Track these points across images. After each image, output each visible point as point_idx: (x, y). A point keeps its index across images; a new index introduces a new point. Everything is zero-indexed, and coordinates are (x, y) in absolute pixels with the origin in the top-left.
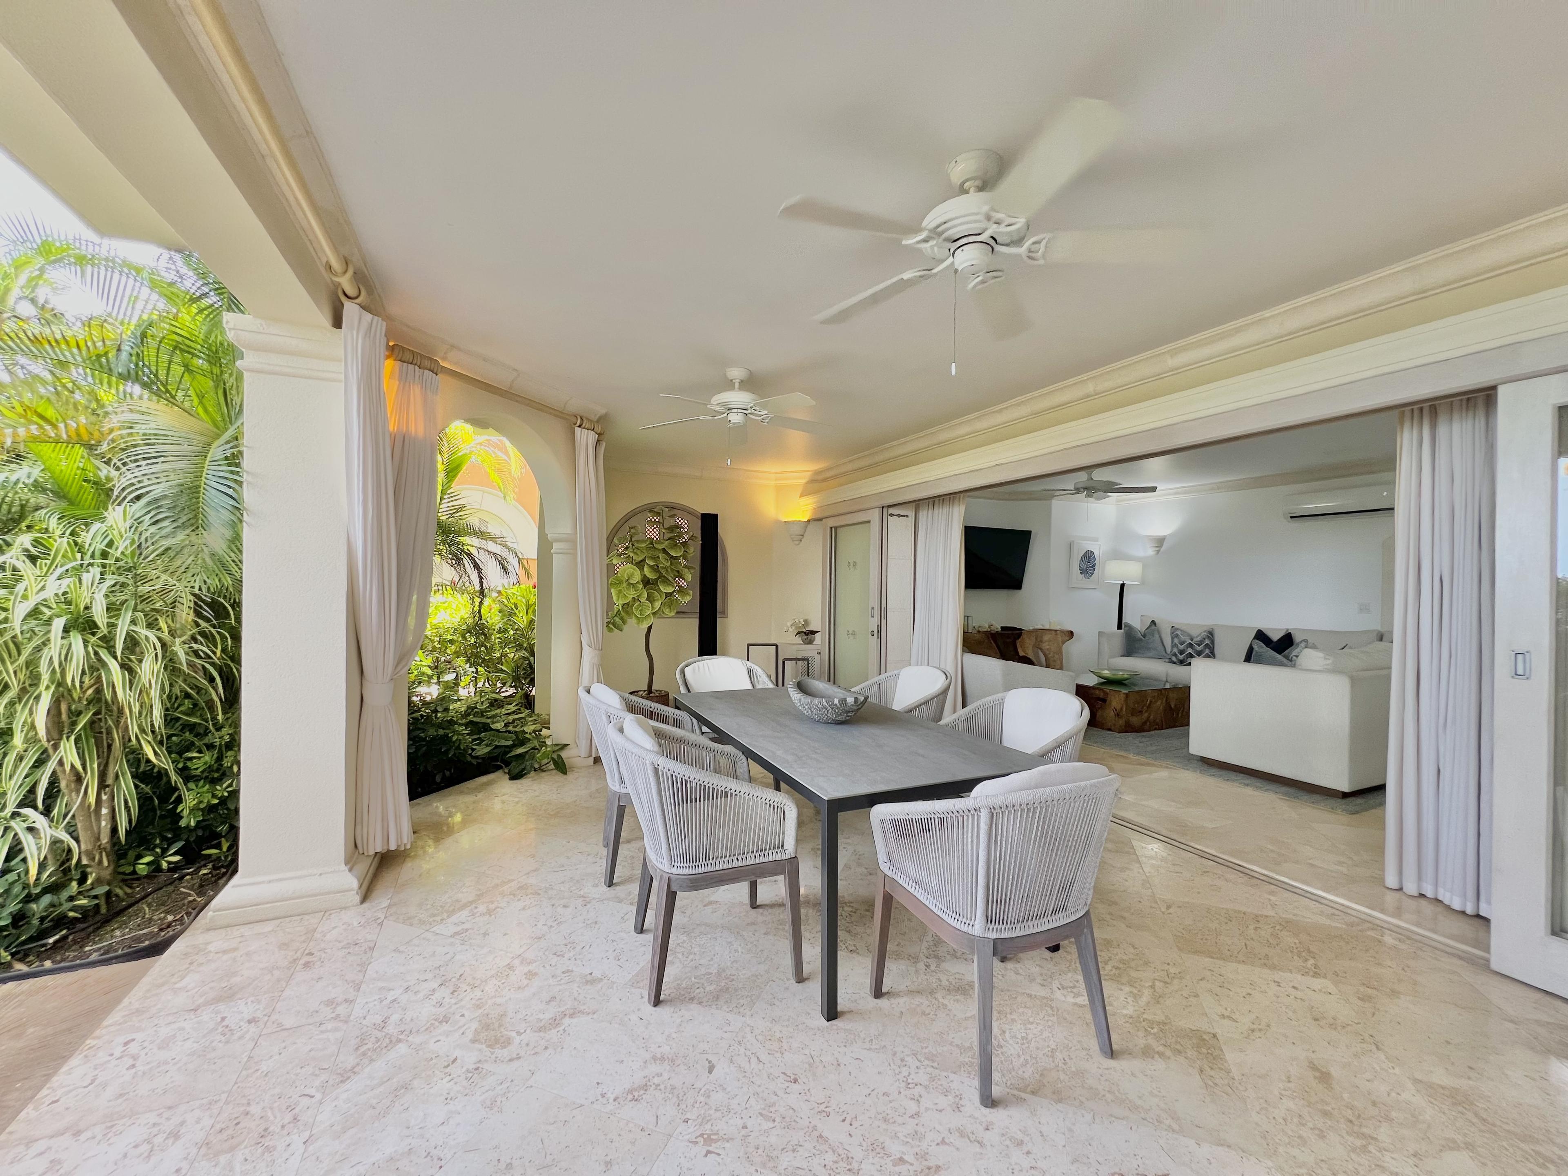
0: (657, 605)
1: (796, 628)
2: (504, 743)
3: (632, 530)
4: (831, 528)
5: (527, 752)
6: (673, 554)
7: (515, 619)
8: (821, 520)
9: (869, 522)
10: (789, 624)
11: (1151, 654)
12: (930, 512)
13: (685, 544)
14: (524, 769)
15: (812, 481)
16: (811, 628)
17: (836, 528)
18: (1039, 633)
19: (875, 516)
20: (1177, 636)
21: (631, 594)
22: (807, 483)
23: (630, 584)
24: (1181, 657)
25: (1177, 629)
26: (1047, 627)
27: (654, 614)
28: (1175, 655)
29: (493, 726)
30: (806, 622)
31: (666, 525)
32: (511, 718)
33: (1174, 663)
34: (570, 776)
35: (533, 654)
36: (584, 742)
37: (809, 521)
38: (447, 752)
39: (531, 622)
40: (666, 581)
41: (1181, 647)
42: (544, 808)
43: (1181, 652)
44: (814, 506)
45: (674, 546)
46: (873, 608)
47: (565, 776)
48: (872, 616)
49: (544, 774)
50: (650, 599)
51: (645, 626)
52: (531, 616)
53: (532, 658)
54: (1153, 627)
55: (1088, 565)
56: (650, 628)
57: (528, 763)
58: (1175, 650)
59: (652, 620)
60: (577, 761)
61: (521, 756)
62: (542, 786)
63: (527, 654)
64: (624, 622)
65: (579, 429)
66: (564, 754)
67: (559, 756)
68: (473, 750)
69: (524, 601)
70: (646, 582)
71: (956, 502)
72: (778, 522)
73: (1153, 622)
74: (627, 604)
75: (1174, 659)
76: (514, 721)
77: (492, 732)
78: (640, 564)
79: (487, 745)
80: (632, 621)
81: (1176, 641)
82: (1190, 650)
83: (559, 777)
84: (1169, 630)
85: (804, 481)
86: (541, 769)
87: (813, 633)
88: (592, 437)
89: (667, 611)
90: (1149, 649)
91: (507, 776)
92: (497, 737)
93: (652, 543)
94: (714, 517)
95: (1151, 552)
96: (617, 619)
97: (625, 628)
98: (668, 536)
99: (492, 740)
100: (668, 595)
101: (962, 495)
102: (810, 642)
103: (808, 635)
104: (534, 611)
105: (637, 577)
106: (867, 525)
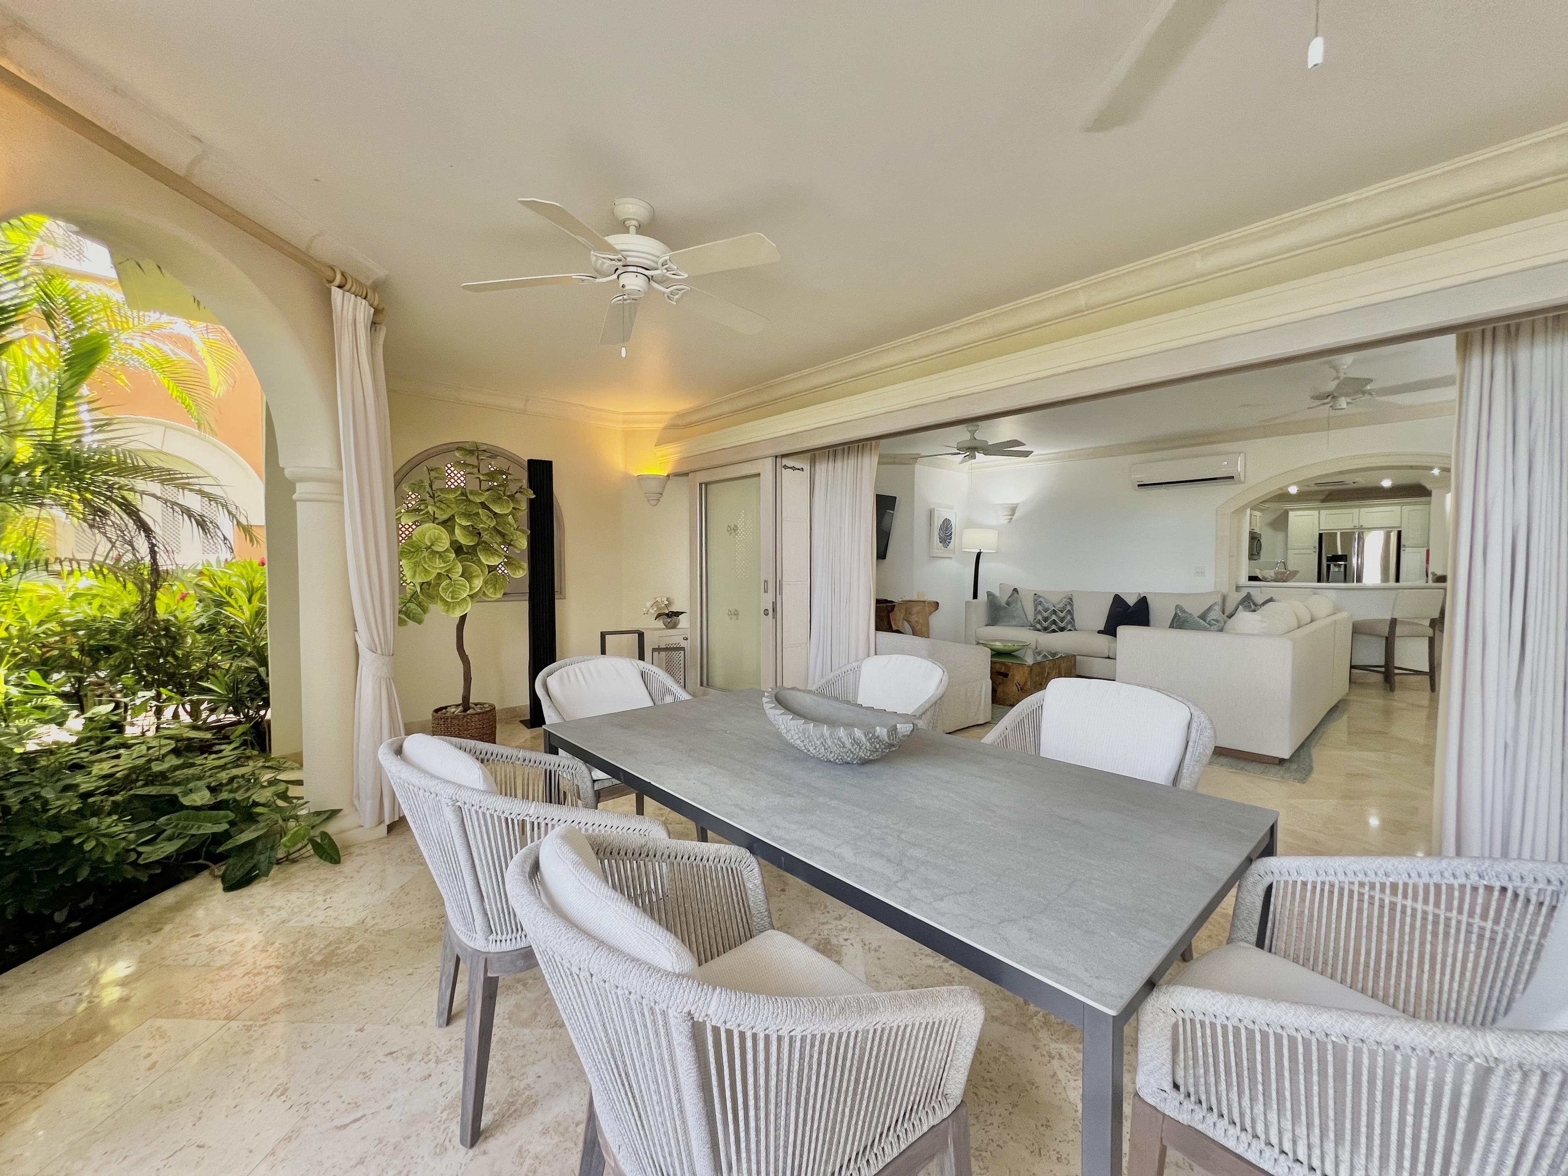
0: (478, 583)
1: (658, 608)
2: (209, 829)
3: (433, 474)
4: (701, 484)
5: (258, 838)
6: (497, 511)
7: (227, 611)
8: (686, 474)
9: (759, 475)
10: (649, 604)
11: (1014, 623)
12: (831, 464)
13: (512, 497)
14: (255, 867)
15: (671, 427)
16: (674, 609)
17: (707, 484)
18: (908, 604)
19: (766, 468)
20: (1041, 603)
21: (438, 566)
22: (666, 428)
23: (434, 553)
24: (1045, 624)
25: (1040, 597)
26: (915, 598)
27: (471, 596)
28: (1039, 622)
29: (186, 801)
30: (670, 602)
31: (484, 470)
32: (224, 776)
33: (1039, 630)
34: (348, 866)
35: (263, 662)
36: (369, 803)
37: (668, 476)
38: (72, 873)
39: (259, 614)
40: (489, 549)
41: (1046, 614)
42: (300, 947)
43: (1046, 620)
44: (676, 457)
45: (498, 499)
46: (766, 581)
47: (337, 868)
48: (766, 591)
49: (295, 868)
50: (467, 575)
51: (458, 614)
52: (256, 603)
53: (262, 670)
54: (1016, 595)
55: (946, 533)
56: (463, 618)
57: (262, 858)
58: (1039, 617)
59: (468, 608)
60: (357, 835)
61: (249, 845)
62: (293, 896)
63: (252, 663)
64: (425, 610)
65: (341, 291)
66: (331, 828)
67: (324, 835)
68: (140, 854)
69: (244, 583)
70: (458, 549)
71: (867, 453)
72: (627, 477)
73: (1015, 590)
74: (429, 583)
75: (1038, 626)
76: (232, 780)
77: (185, 812)
78: (448, 524)
79: (170, 839)
80: (436, 609)
81: (1040, 608)
82: (1054, 617)
83: (326, 870)
84: (1031, 597)
85: (661, 426)
86: (289, 860)
87: (678, 614)
88: (363, 311)
89: (490, 592)
90: (1014, 617)
91: (219, 885)
92: (197, 819)
93: (463, 494)
94: (549, 464)
95: (1004, 520)
96: (412, 606)
97: (426, 617)
98: (485, 486)
99: (185, 828)
100: (492, 569)
101: (874, 442)
102: (674, 626)
103: (671, 617)
104: (262, 599)
105: (444, 543)
106: (757, 478)
